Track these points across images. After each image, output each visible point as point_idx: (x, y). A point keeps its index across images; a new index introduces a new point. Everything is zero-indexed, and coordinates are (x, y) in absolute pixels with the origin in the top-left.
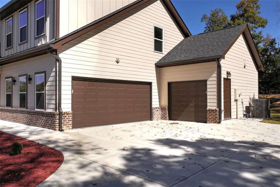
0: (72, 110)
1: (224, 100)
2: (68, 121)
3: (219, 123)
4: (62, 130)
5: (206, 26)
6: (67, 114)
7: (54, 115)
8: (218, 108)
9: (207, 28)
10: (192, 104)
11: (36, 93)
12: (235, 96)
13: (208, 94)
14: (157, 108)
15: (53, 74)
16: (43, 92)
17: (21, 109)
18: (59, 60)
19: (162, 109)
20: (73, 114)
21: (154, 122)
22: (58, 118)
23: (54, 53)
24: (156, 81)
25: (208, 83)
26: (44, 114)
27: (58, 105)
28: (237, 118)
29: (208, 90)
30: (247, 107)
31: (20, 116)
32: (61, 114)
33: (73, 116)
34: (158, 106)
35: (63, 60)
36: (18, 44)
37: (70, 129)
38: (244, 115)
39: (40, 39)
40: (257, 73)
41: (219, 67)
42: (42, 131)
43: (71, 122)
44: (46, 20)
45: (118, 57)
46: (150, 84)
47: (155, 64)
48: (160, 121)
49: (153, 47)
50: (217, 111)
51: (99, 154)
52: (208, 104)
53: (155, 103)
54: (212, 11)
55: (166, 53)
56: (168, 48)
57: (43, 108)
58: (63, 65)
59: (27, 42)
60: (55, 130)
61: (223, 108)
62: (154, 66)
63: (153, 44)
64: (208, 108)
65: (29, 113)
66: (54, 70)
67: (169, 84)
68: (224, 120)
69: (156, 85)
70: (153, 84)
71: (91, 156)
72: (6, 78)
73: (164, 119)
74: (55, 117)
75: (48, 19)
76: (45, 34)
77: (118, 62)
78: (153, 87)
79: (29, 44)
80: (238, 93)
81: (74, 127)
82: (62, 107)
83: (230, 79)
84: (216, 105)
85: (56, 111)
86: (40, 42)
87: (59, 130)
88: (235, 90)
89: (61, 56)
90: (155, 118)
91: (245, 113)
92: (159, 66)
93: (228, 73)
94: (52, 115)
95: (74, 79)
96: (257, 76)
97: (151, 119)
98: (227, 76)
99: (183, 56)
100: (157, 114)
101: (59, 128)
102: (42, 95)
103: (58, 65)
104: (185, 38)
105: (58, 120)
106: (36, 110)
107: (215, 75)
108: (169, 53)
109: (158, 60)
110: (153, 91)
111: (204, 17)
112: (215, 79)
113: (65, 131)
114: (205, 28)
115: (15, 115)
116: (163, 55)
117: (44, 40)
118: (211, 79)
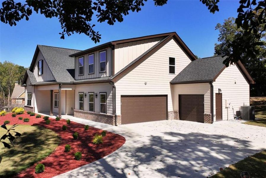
0: (121, 114)
1: (216, 108)
2: (119, 120)
3: (212, 123)
4: (117, 126)
5: (220, 33)
6: (119, 117)
7: (113, 117)
8: (211, 113)
9: (221, 35)
10: (195, 110)
11: (101, 104)
12: (226, 104)
13: (205, 104)
14: (171, 112)
15: (111, 94)
16: (105, 104)
17: (90, 112)
18: (114, 87)
19: (175, 112)
20: (122, 116)
21: (169, 121)
22: (114, 119)
23: (112, 83)
24: (170, 94)
25: (205, 96)
26: (106, 116)
27: (114, 111)
28: (227, 120)
29: (205, 101)
30: (237, 112)
31: (90, 116)
32: (116, 116)
33: (122, 117)
34: (172, 110)
35: (116, 87)
36: (88, 74)
37: (120, 125)
38: (235, 118)
39: (103, 73)
40: (249, 85)
41: (212, 87)
42: (106, 125)
43: (121, 121)
44: (106, 64)
45: (146, 81)
46: (166, 96)
47: (170, 82)
48: (173, 120)
49: (168, 71)
50: (210, 115)
51: (140, 137)
52: (205, 111)
53: (170, 108)
54: (225, 20)
55: (178, 74)
56: (179, 70)
57: (105, 113)
58: (117, 89)
59: (94, 74)
60: (113, 125)
61: (215, 113)
62: (169, 84)
63: (168, 69)
64: (205, 113)
65: (95, 114)
66: (112, 92)
67: (180, 96)
68: (216, 121)
69: (171, 96)
70: (168, 96)
71: (137, 138)
72: (79, 93)
73: (176, 119)
74: (113, 118)
75: (108, 63)
76: (106, 72)
77: (146, 84)
78: (168, 98)
79: (95, 75)
80: (228, 102)
81: (122, 124)
82: (116, 113)
83: (221, 94)
84: (210, 111)
85: (113, 115)
86: (103, 75)
87: (115, 125)
88: (226, 100)
89: (115, 84)
90: (170, 119)
91: (235, 116)
92: (173, 84)
93: (219, 90)
94: (111, 117)
95: (122, 96)
96: (249, 88)
97: (167, 119)
98: (219, 92)
99: (189, 77)
100: (171, 115)
101: (115, 124)
102: (104, 105)
103: (114, 90)
104: (192, 61)
105: (114, 120)
106: (100, 113)
107: (209, 92)
108: (180, 74)
109: (172, 79)
110: (168, 100)
111: (218, 26)
112: (210, 94)
113: (118, 126)
114: (219, 35)
115: (86, 115)
116: (176, 76)
117: (105, 74)
118: (206, 94)
